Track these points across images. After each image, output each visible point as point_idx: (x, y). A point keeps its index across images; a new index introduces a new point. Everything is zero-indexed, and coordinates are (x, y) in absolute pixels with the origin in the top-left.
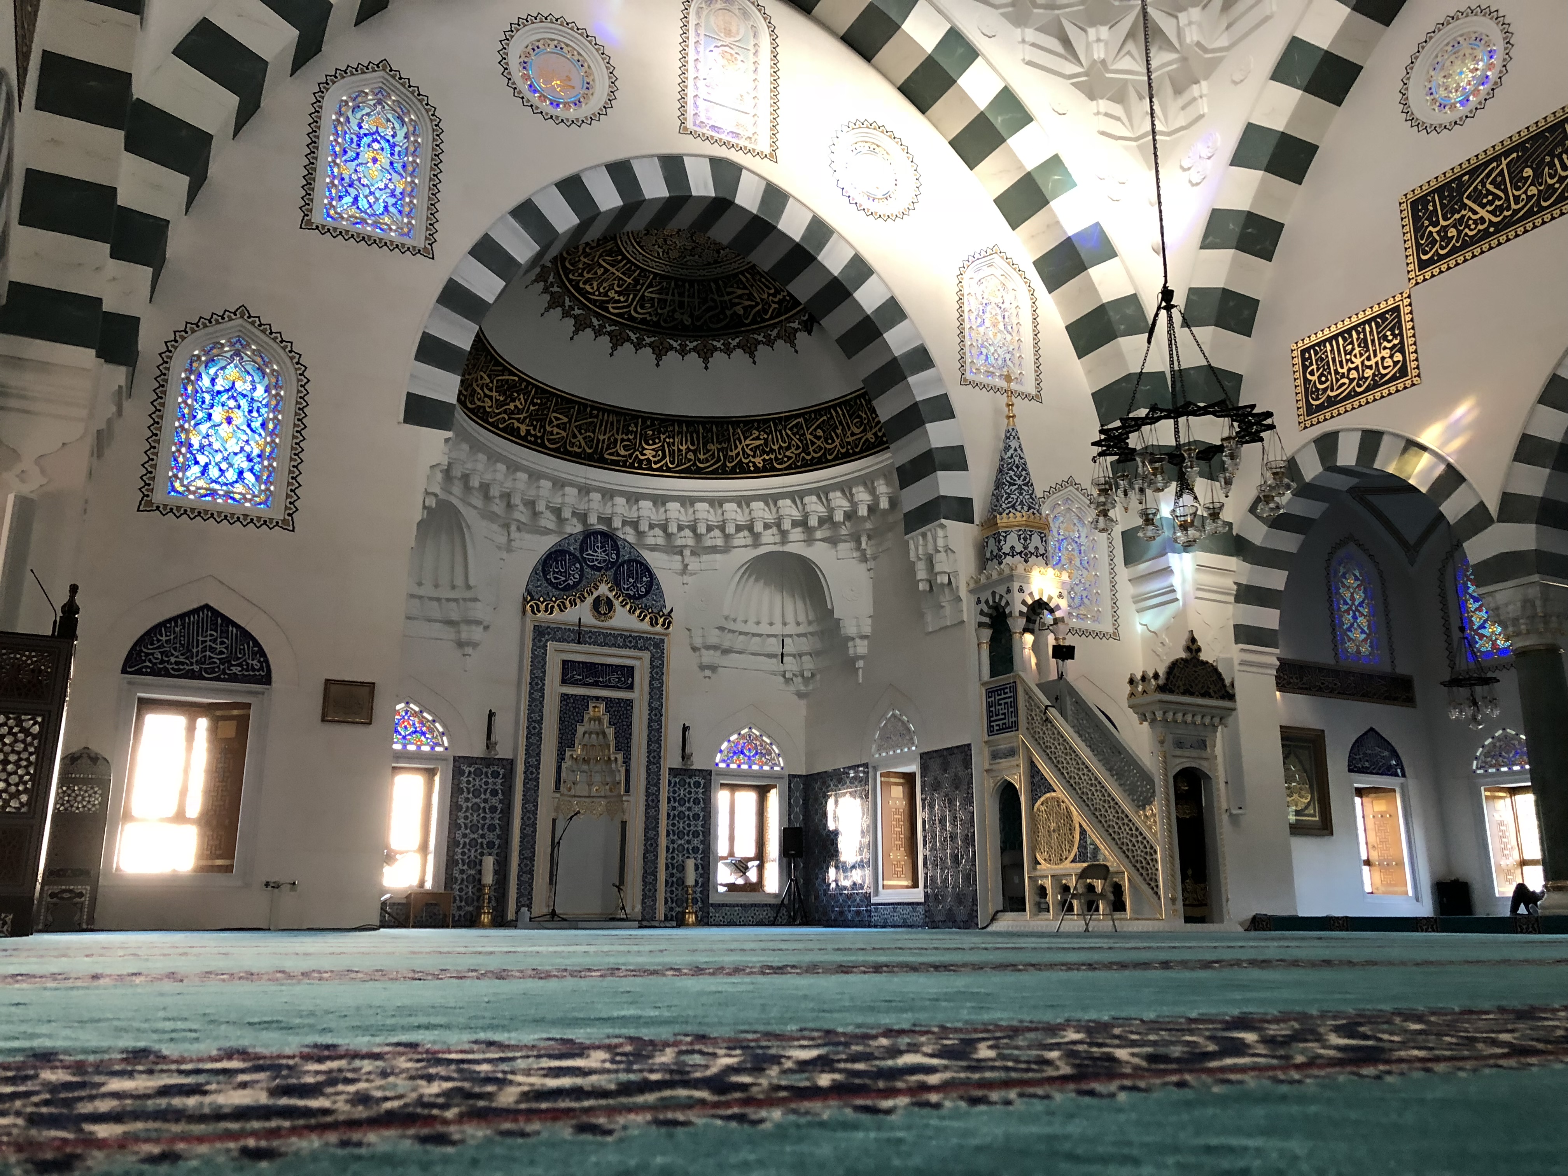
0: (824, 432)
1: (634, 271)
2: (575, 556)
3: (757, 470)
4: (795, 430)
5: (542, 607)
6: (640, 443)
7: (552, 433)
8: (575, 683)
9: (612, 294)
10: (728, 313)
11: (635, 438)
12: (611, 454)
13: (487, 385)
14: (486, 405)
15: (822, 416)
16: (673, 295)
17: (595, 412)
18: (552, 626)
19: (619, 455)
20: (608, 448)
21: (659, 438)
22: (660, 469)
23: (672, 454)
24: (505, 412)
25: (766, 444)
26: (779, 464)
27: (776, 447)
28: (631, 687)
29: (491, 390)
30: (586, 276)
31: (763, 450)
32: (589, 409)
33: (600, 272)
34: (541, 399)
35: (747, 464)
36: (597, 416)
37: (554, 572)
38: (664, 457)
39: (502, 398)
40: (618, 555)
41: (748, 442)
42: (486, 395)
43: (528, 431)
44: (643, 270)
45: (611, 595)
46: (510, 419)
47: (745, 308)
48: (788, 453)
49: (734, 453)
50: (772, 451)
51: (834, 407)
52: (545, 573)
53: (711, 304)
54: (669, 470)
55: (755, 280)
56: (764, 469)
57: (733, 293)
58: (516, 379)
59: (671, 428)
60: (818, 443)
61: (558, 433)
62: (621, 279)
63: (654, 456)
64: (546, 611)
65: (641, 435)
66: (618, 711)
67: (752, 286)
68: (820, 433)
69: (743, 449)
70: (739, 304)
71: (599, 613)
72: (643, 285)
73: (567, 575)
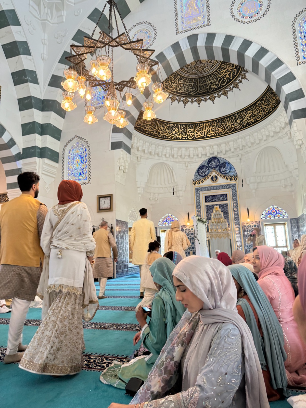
0: (267, 103)
1: (192, 80)
2: (206, 166)
3: (253, 123)
4: (259, 106)
5: (197, 183)
6: (217, 128)
7: (190, 135)
8: (209, 202)
9: (190, 90)
10: (225, 79)
11: (215, 127)
12: (210, 134)
13: (163, 129)
14: (166, 134)
15: (264, 98)
16: (208, 81)
17: (201, 124)
18: (201, 187)
19: (212, 134)
20: (208, 133)
21: (222, 125)
22: (225, 134)
23: (227, 128)
24: (173, 134)
25: (253, 114)
26: (258, 118)
27: (256, 114)
28: (227, 200)
29: (165, 130)
30: (178, 88)
31: (253, 116)
32: (199, 125)
33: (182, 85)
34: (183, 127)
35: (250, 122)
36: (202, 125)
37: (201, 172)
38: (225, 129)
39: (170, 131)
40: (219, 162)
41: (248, 115)
42: (164, 132)
43: (182, 137)
44: (194, 79)
45: (216, 175)
46: (175, 135)
47: (229, 75)
48: (260, 114)
49: (245, 121)
50: (255, 115)
51: (266, 93)
52: (198, 173)
53: (219, 79)
54: (227, 133)
55: (226, 65)
56: (255, 122)
57: (223, 72)
58: (173, 124)
59: (224, 120)
60: (266, 107)
61: (192, 134)
62: (189, 85)
63: (222, 130)
64: (198, 183)
65: (217, 126)
66: (223, 208)
67: (226, 67)
68: (266, 104)
69: (247, 118)
70: (226, 75)
71: (214, 181)
72: (197, 83)
73: (204, 172)
